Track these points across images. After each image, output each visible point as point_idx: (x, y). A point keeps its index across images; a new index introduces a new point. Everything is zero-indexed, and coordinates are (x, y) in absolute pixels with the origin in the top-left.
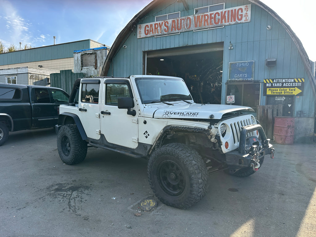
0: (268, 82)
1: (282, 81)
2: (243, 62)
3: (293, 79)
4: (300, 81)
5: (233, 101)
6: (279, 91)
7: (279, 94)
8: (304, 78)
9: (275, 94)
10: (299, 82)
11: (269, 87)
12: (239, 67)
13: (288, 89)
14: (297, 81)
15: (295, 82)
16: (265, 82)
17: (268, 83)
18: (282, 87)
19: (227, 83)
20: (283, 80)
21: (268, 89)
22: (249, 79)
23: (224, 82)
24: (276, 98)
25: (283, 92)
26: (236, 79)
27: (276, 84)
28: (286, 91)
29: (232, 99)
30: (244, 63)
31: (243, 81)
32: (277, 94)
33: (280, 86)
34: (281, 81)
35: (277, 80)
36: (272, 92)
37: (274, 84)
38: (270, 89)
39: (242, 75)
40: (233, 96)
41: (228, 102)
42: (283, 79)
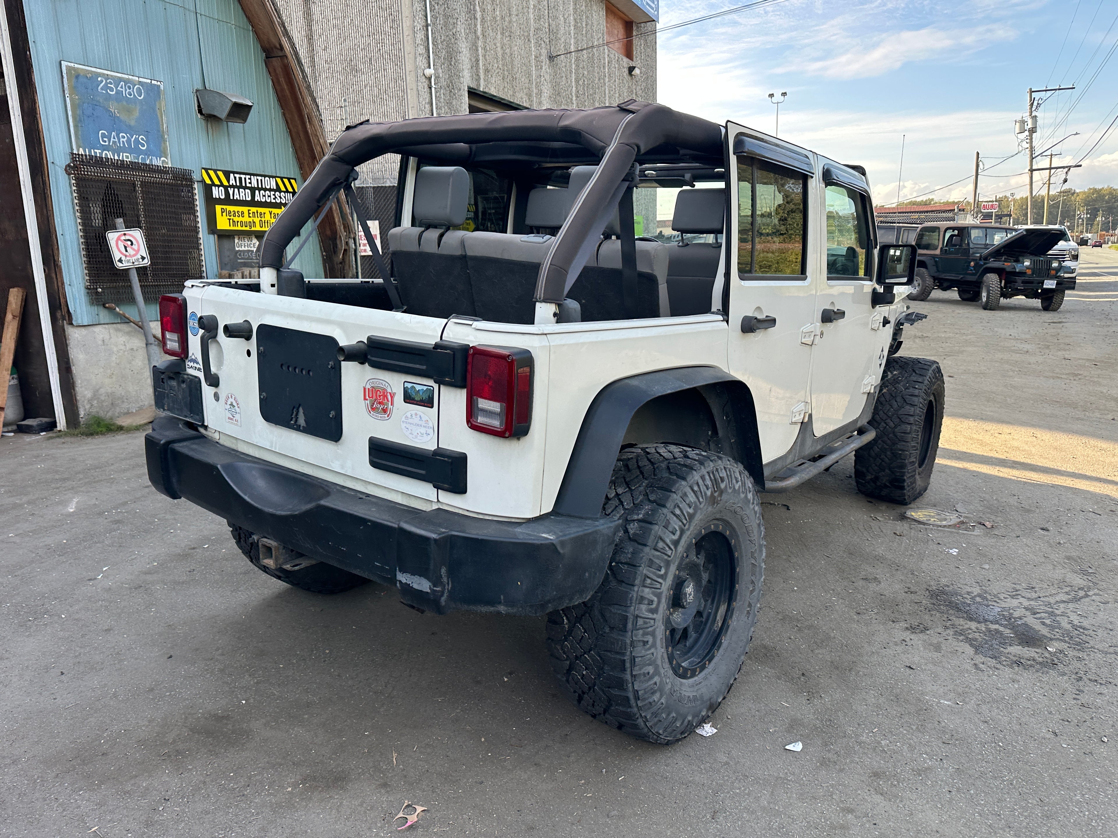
0: (217, 182)
1: (250, 183)
2: (121, 80)
3: (273, 177)
4: (290, 190)
5: (143, 258)
6: (246, 219)
7: (248, 229)
8: (295, 179)
9: (239, 228)
10: (287, 191)
11: (219, 201)
12: (108, 97)
13: (266, 210)
14: (283, 189)
15: (278, 189)
16: (208, 182)
17: (216, 186)
18: (253, 203)
19: (68, 169)
20: (252, 177)
21: (218, 208)
22: (157, 162)
23: (57, 162)
24: (236, 241)
25: (257, 220)
26: (110, 155)
27: (236, 190)
28: (263, 219)
29: (135, 247)
30: (127, 81)
31: (134, 166)
32: (244, 228)
33: (247, 199)
34: (248, 181)
35: (237, 176)
36: (229, 219)
37: (231, 191)
38: (224, 207)
39: (129, 141)
40: (137, 235)
41: (120, 261)
42: (251, 174)
